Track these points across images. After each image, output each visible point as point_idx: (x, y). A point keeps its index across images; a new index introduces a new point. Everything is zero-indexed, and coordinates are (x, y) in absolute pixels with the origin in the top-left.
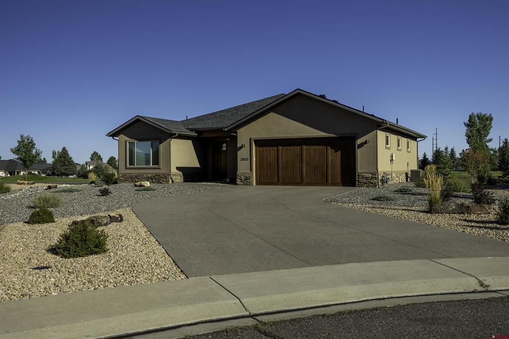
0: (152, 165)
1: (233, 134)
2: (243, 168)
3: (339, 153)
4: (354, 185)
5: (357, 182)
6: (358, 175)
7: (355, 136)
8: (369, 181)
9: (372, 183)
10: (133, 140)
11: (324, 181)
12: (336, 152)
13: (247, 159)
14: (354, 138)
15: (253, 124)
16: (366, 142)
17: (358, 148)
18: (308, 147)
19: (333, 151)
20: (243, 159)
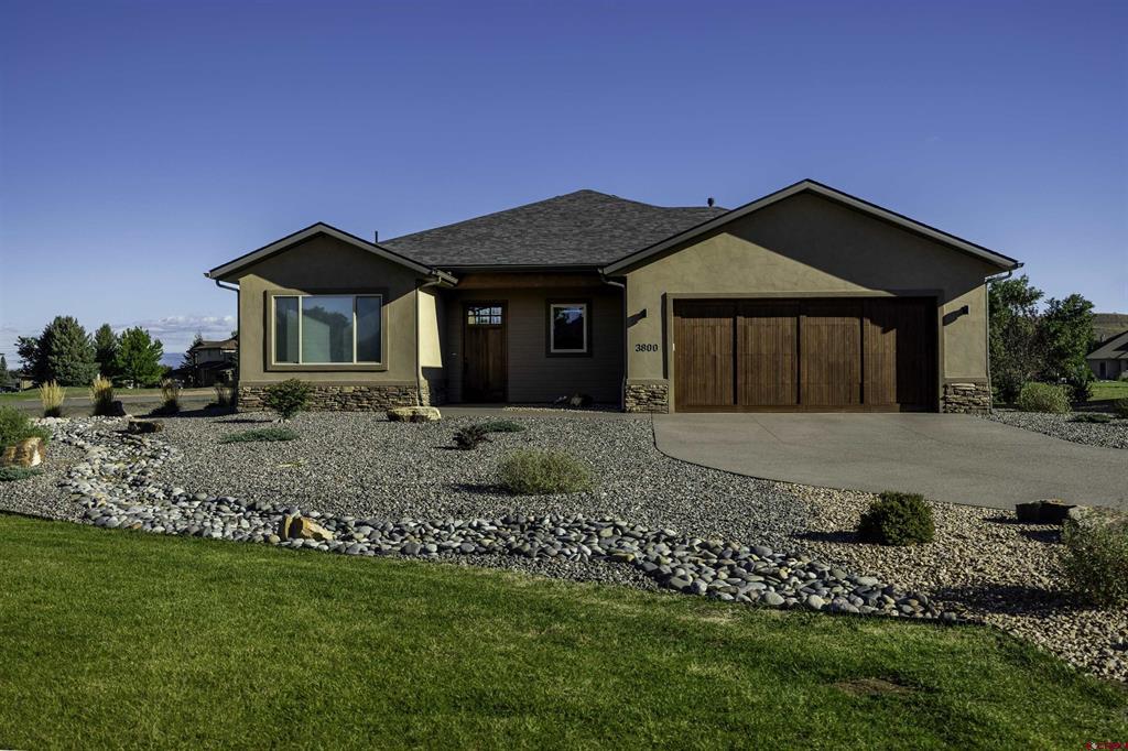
0: (358, 360)
1: (612, 283)
2: (645, 369)
3: (893, 333)
4: (934, 409)
5: (941, 402)
6: (946, 387)
7: (935, 298)
8: (971, 399)
9: (978, 404)
10: (293, 292)
11: (859, 398)
12: (884, 332)
13: (655, 348)
14: (931, 303)
15: (672, 259)
16: (965, 310)
17: (944, 324)
18: (812, 320)
19: (879, 329)
20: (641, 348)
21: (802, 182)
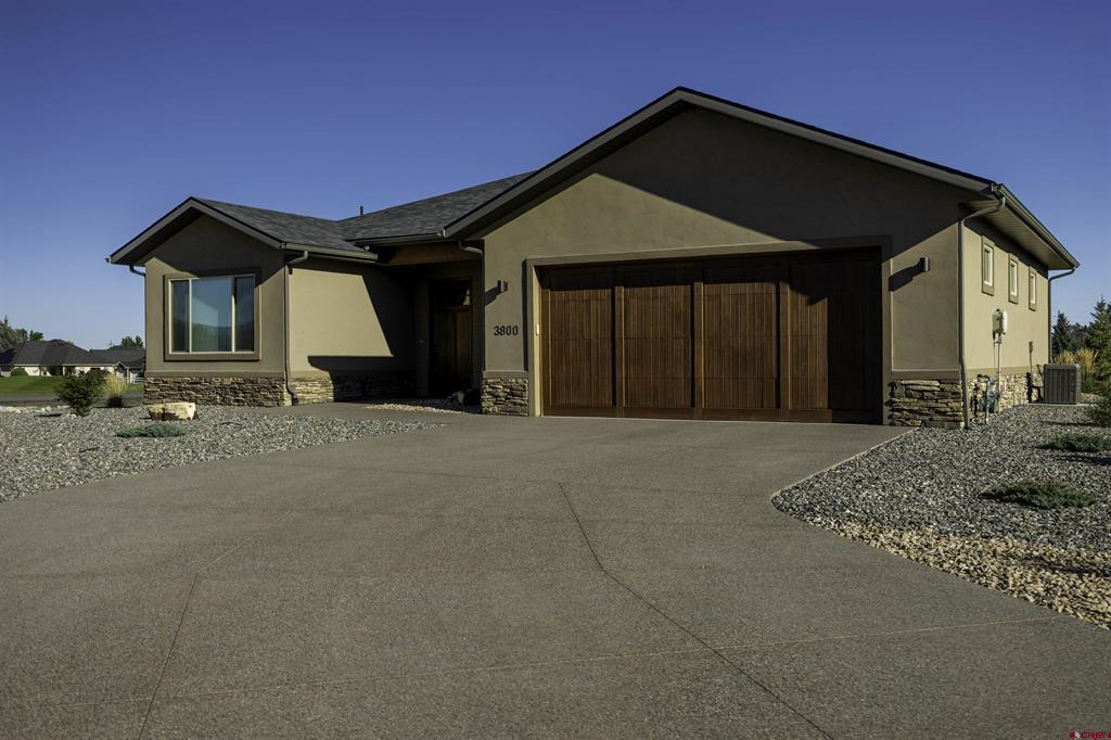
0: (237, 349)
1: (470, 249)
2: (499, 359)
3: (821, 307)
4: (876, 420)
5: (886, 409)
6: (892, 385)
7: (878, 249)
8: (933, 404)
9: (944, 413)
10: (185, 275)
11: (769, 402)
12: (811, 302)
13: (514, 331)
14: (875, 254)
15: (534, 214)
16: (920, 267)
17: (892, 288)
18: (714, 288)
19: (802, 299)
20: (500, 331)
21: (674, 91)
